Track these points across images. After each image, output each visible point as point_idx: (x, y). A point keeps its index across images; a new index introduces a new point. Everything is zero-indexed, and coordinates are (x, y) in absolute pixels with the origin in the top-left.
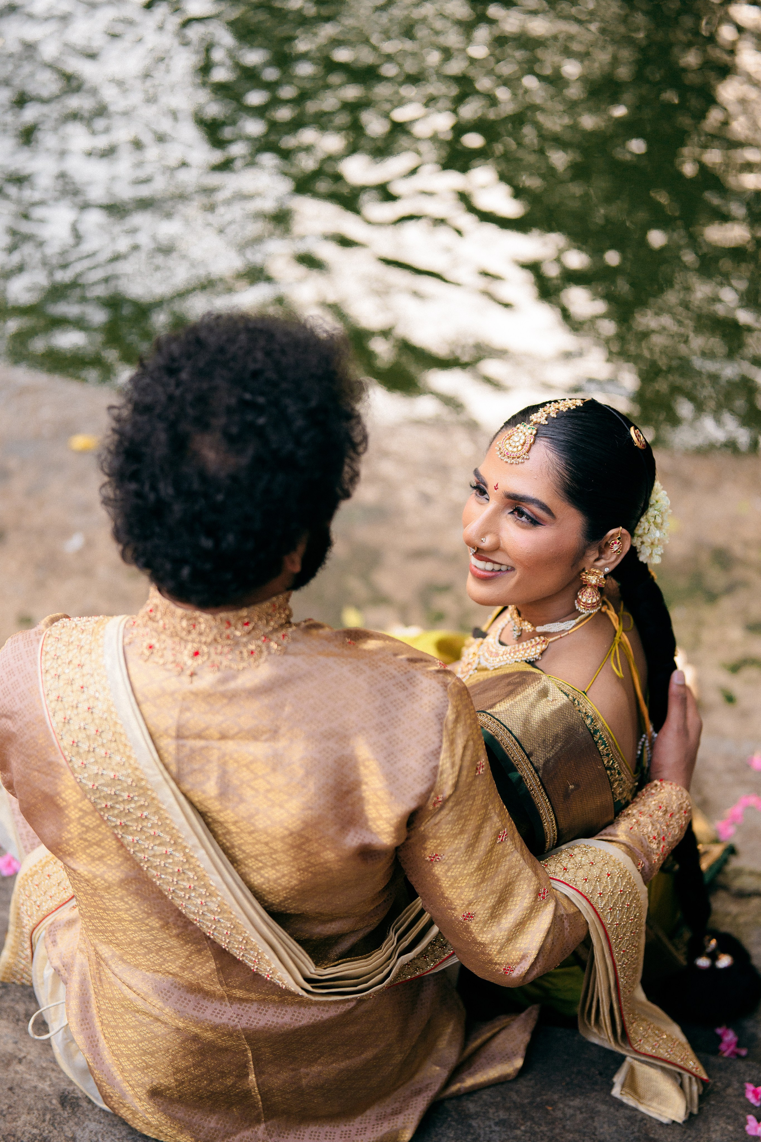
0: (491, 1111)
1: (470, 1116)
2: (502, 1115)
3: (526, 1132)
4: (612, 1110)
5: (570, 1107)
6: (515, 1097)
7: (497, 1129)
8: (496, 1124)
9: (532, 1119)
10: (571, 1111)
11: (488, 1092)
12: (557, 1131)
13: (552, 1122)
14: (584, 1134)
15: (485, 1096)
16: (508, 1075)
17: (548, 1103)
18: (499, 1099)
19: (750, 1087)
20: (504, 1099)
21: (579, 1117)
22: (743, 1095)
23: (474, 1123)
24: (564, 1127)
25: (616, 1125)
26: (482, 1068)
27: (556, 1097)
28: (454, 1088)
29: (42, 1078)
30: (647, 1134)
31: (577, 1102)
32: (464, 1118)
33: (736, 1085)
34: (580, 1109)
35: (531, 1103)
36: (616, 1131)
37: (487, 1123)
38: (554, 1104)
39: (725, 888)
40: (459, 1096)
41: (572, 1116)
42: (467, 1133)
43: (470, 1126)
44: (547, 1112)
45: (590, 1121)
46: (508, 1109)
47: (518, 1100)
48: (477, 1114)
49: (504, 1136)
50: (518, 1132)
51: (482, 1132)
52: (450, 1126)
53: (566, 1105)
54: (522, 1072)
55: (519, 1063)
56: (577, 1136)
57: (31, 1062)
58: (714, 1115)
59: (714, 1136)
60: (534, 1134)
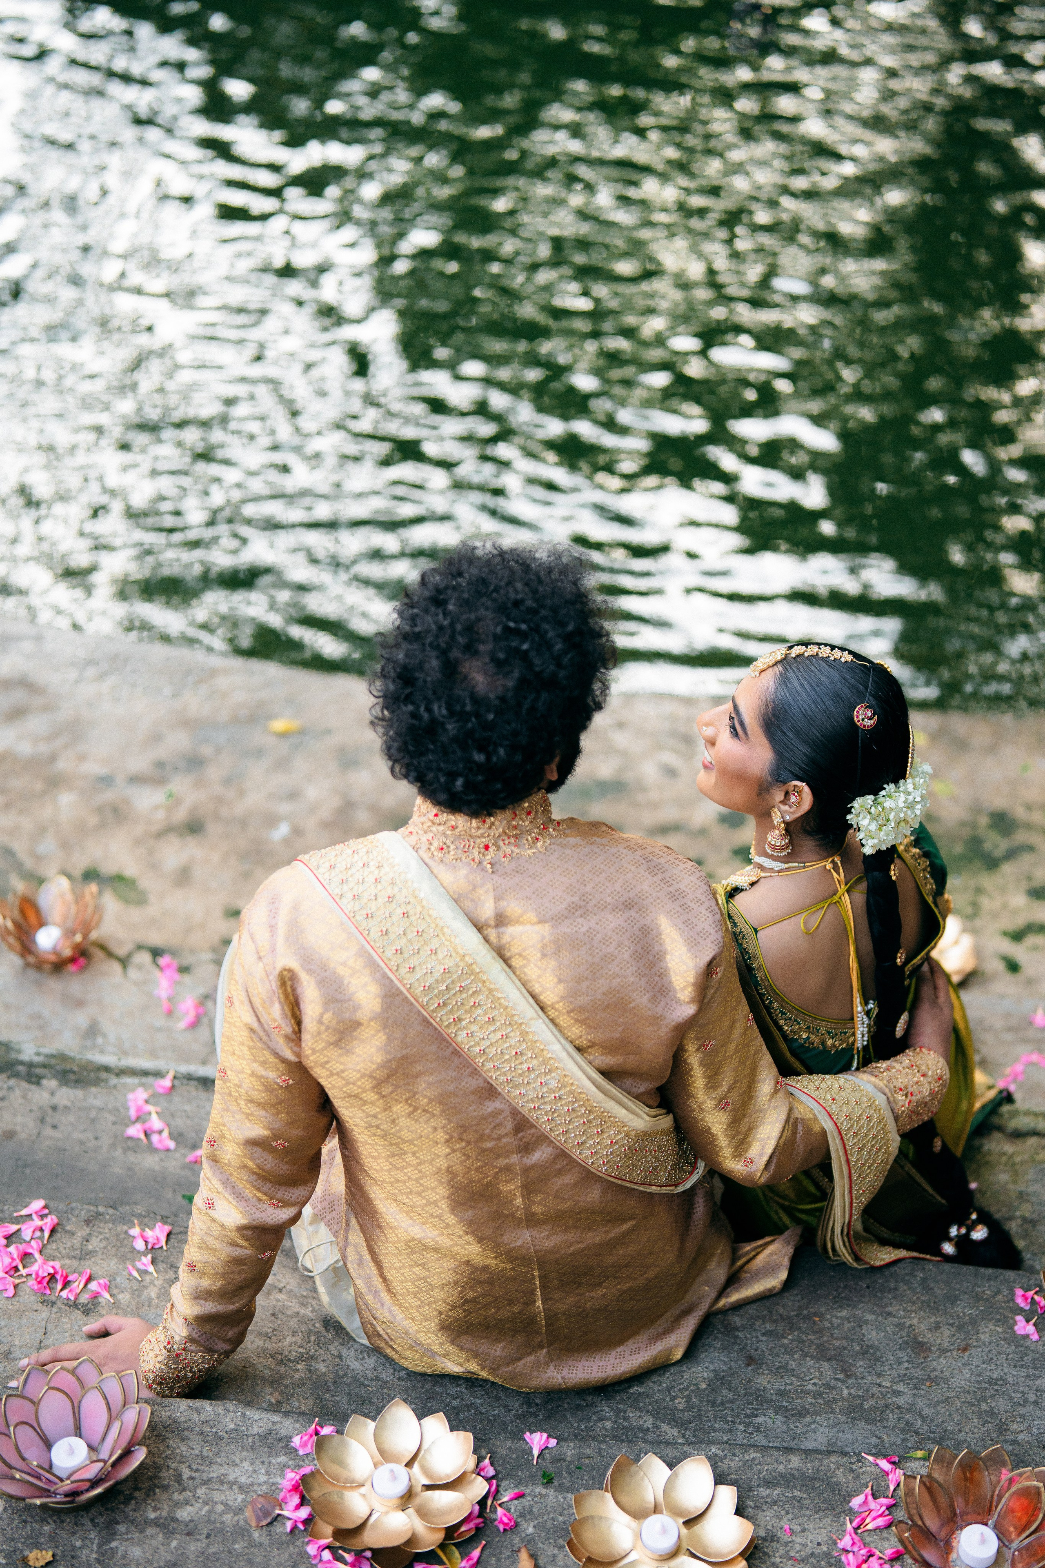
0: (757, 1323)
1: (737, 1329)
2: (768, 1326)
3: (793, 1340)
4: (880, 1319)
5: (837, 1318)
6: (781, 1310)
7: (764, 1339)
8: (763, 1335)
9: (800, 1329)
10: (839, 1321)
11: (754, 1306)
12: (825, 1339)
13: (820, 1332)
14: (853, 1340)
15: (752, 1310)
16: (774, 1288)
17: (815, 1315)
18: (765, 1312)
19: (1019, 1292)
20: (770, 1312)
21: (847, 1326)
22: (1013, 1300)
23: (741, 1335)
24: (832, 1335)
25: (885, 1331)
26: (748, 1283)
27: (823, 1309)
28: (722, 1303)
29: (303, 1305)
30: (915, 1338)
31: (844, 1313)
32: (730, 1330)
33: (1006, 1292)
34: (848, 1319)
35: (798, 1315)
36: (885, 1337)
37: (754, 1334)
38: (821, 1315)
39: (1000, 1129)
40: (724, 1312)
41: (839, 1325)
42: (735, 1343)
43: (737, 1337)
44: (815, 1323)
45: (858, 1329)
46: (774, 1321)
47: (785, 1313)
48: (744, 1327)
49: (771, 1345)
50: (786, 1341)
51: (749, 1342)
52: (716, 1338)
53: (833, 1316)
54: (787, 1285)
55: (784, 1275)
56: (844, 1342)
57: (291, 1291)
58: (983, 1319)
59: (982, 1337)
60: (803, 1342)
